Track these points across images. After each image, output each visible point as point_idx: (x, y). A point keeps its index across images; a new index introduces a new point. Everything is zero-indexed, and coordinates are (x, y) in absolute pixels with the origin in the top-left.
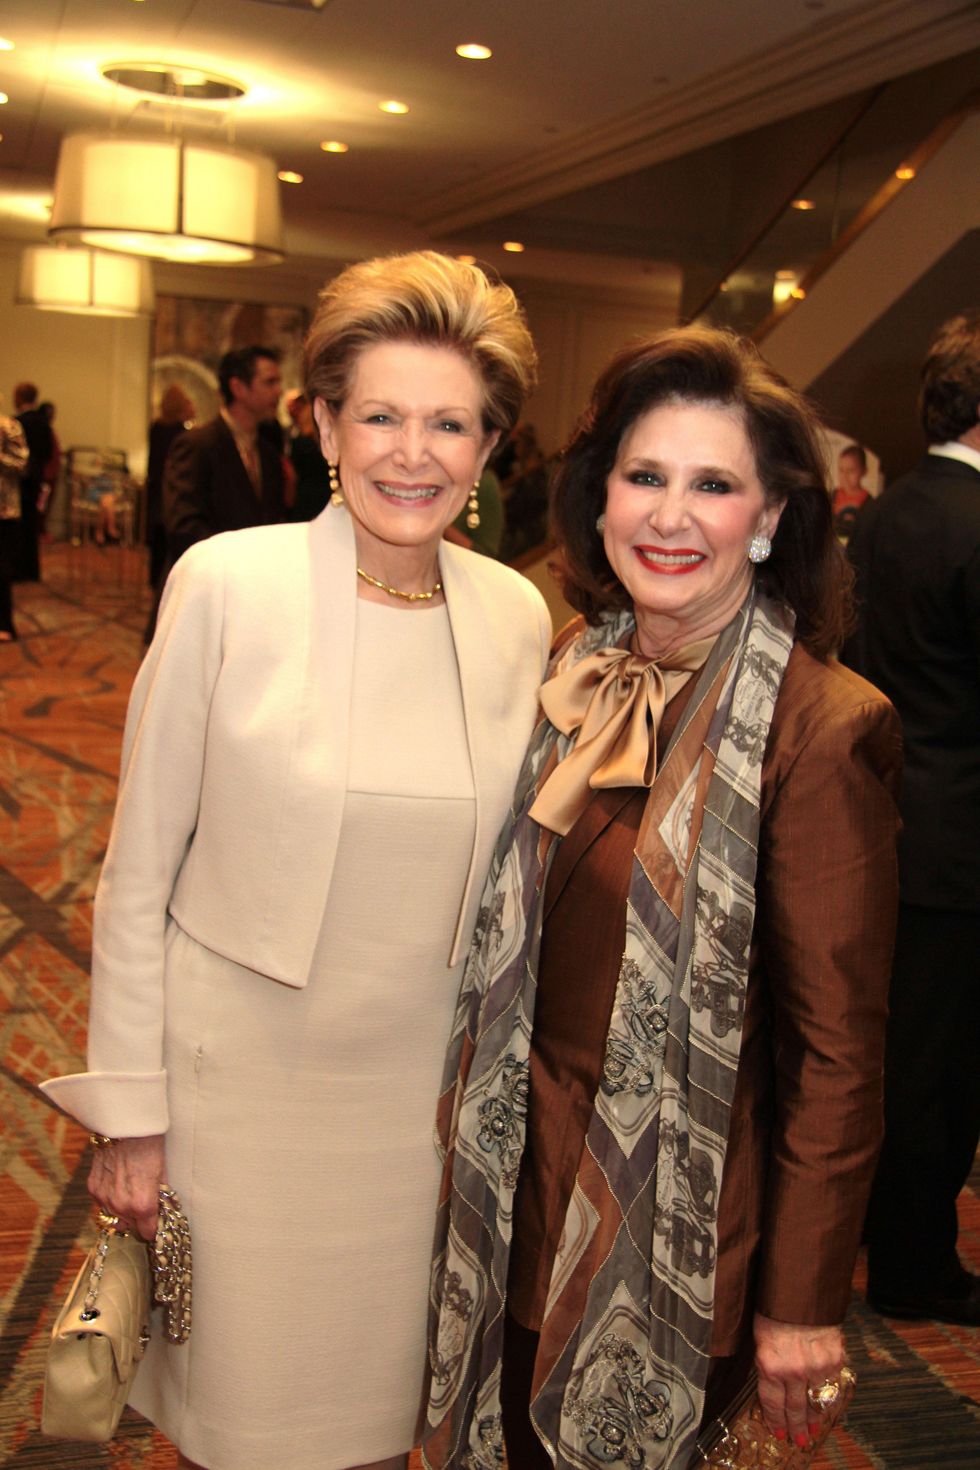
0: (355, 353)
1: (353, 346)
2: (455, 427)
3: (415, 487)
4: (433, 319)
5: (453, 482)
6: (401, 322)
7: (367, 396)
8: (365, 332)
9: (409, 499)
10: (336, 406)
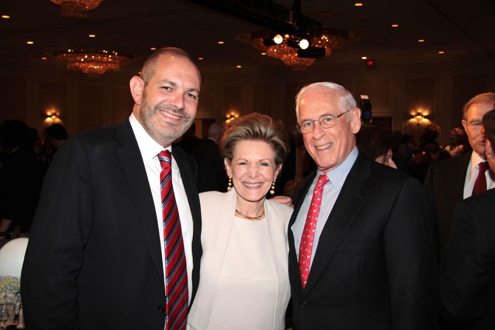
0: (235, 144)
1: (234, 143)
2: (266, 165)
3: (255, 183)
4: (257, 133)
5: (266, 181)
6: (247, 134)
7: (239, 157)
8: (237, 138)
9: (253, 187)
10: (231, 160)
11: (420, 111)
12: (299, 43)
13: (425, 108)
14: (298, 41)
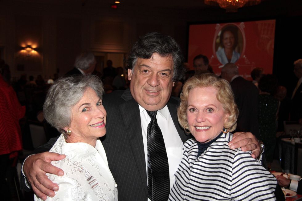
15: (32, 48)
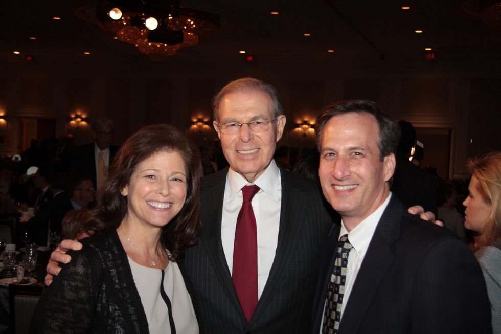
11: (306, 119)
12: (145, 21)
13: (312, 117)
14: (144, 19)
15: (309, 125)
